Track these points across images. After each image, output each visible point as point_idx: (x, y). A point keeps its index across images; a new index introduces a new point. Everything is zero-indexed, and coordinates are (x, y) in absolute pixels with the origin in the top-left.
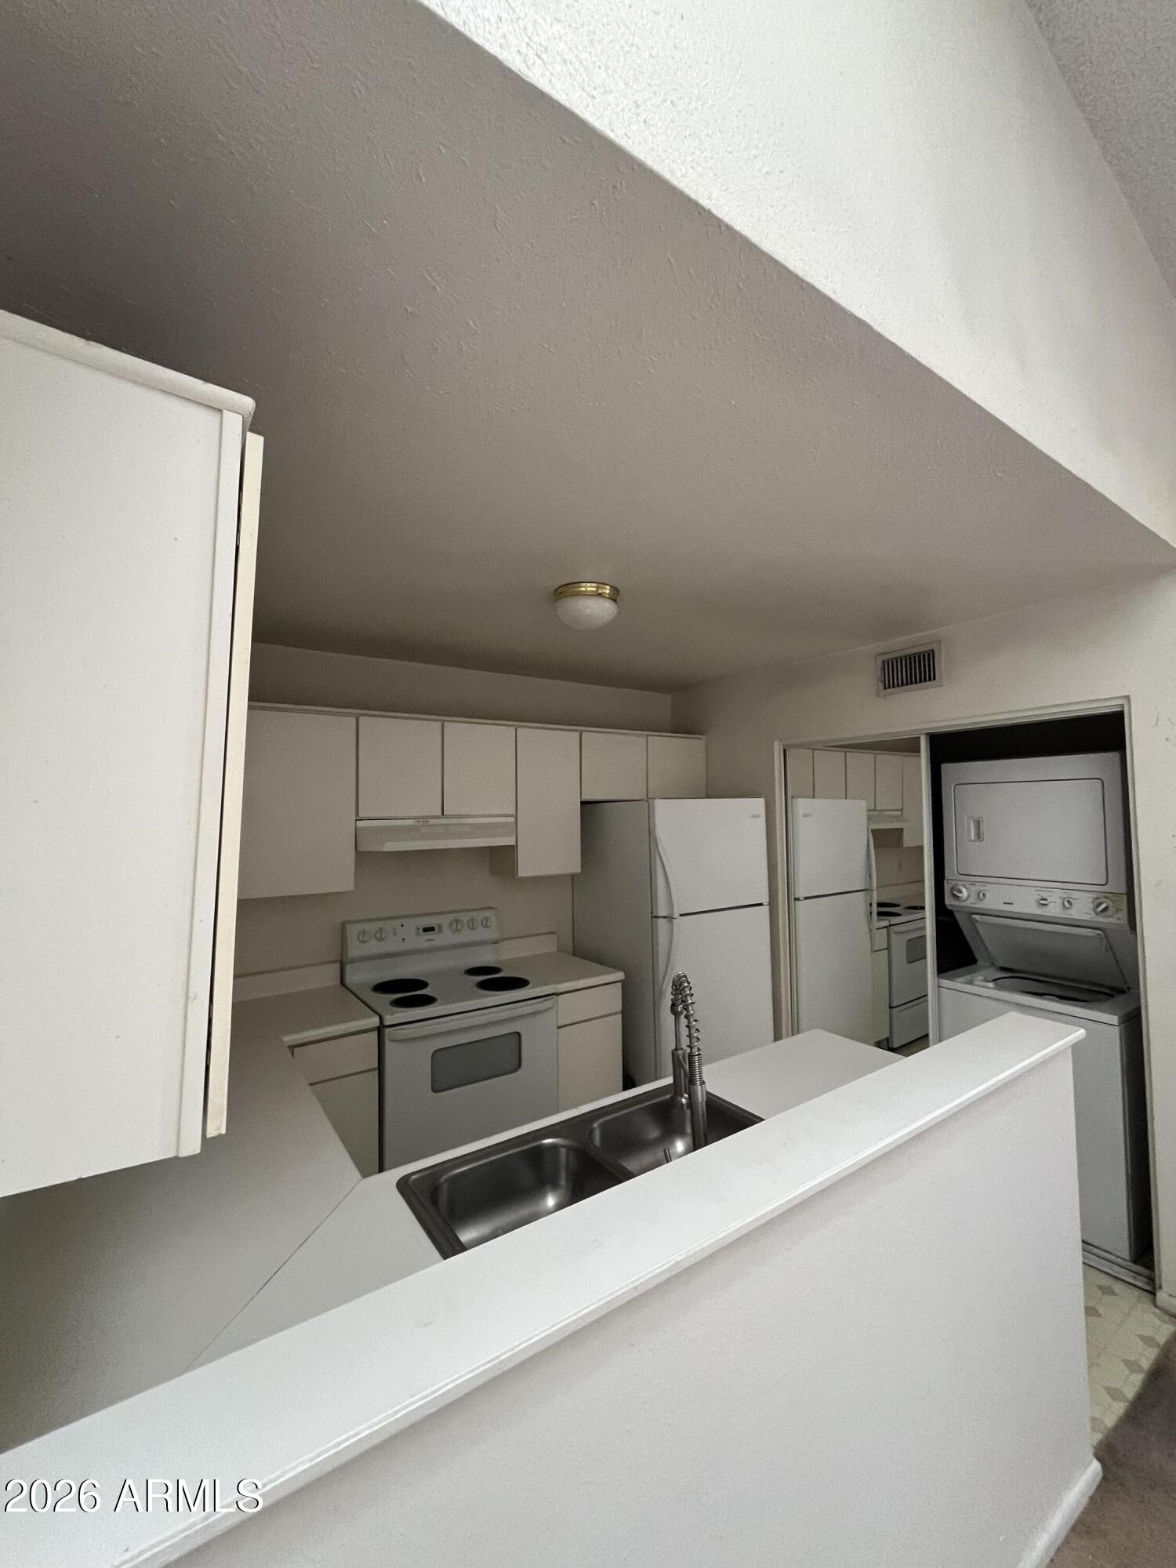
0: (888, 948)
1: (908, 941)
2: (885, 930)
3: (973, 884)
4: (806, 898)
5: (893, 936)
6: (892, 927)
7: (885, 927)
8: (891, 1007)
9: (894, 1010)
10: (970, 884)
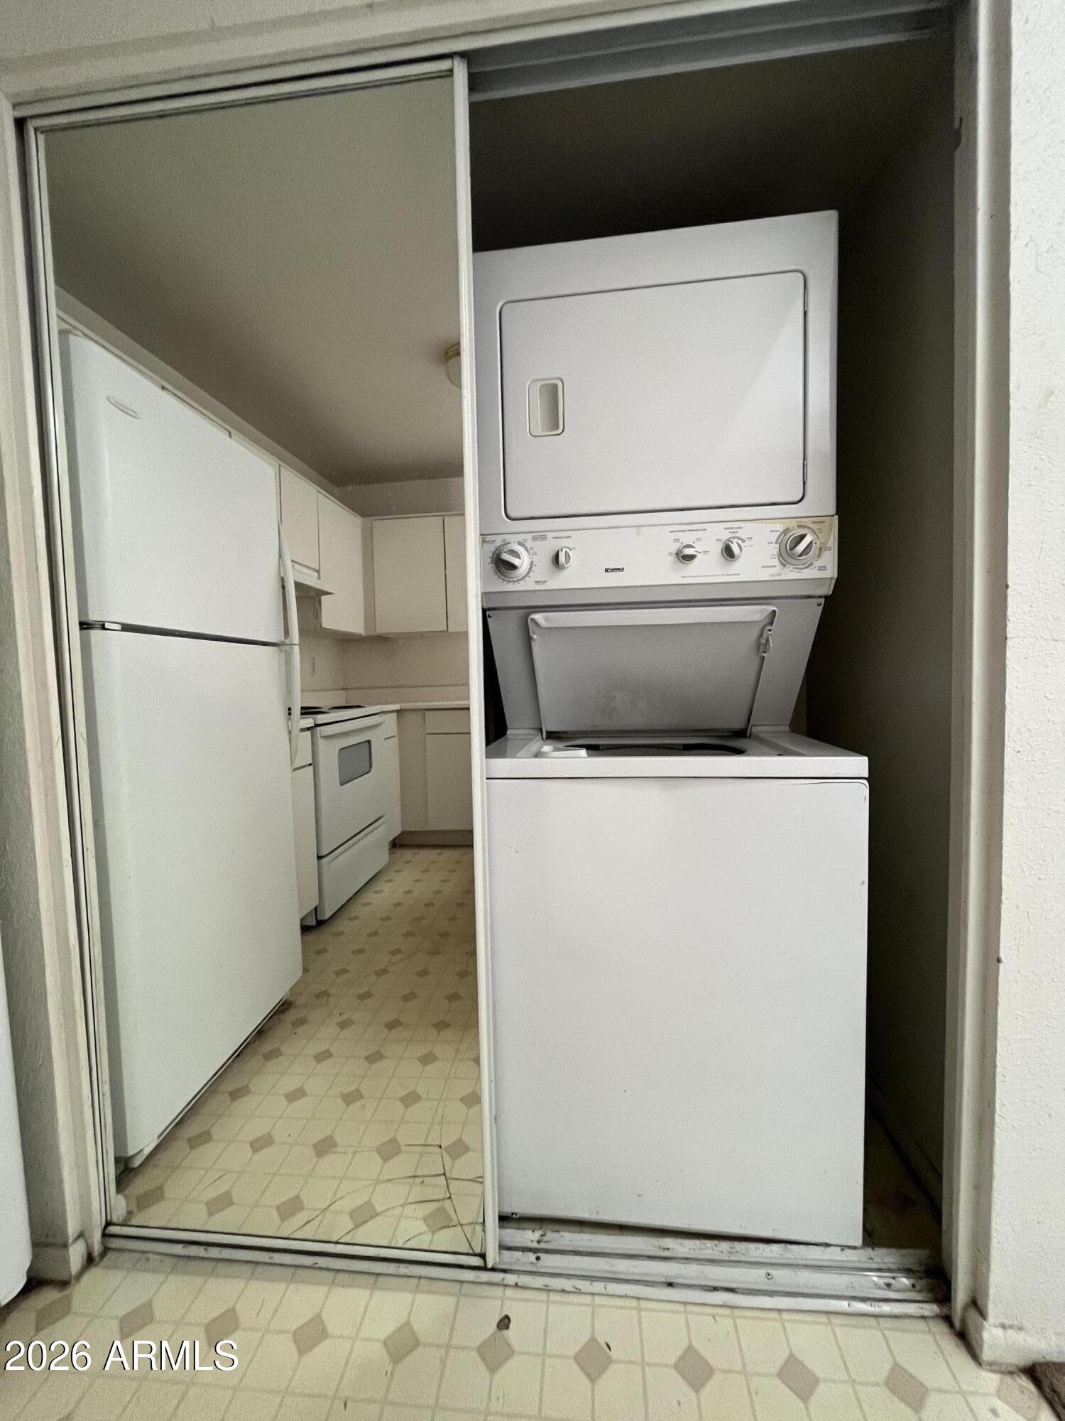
0: (314, 764)
1: (341, 749)
2: (309, 733)
3: (540, 537)
4: (127, 628)
5: (321, 744)
6: (319, 728)
7: (308, 729)
8: (319, 858)
9: (324, 860)
10: (534, 539)
